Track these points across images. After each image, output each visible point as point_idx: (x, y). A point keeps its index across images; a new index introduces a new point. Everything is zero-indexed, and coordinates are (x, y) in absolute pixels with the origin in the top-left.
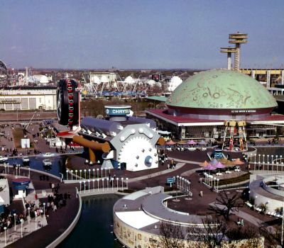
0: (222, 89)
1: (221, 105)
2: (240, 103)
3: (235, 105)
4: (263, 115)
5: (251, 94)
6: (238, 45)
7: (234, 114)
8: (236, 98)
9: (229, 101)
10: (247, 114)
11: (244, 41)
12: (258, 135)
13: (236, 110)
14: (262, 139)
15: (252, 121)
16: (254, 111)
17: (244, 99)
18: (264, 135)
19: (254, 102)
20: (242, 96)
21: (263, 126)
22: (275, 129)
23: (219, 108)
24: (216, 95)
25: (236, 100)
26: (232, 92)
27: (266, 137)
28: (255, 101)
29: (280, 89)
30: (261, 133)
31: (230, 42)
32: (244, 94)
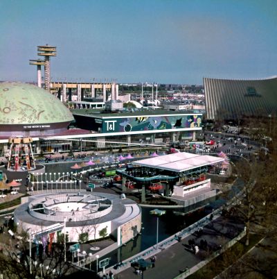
0: (13, 103)
1: (13, 120)
2: (33, 117)
3: (28, 120)
4: (59, 130)
5: (44, 108)
6: (47, 57)
7: (28, 130)
8: (29, 113)
9: (21, 116)
10: (42, 130)
11: (53, 53)
12: (53, 151)
13: (29, 125)
14: (57, 155)
15: (45, 136)
16: (49, 126)
17: (37, 113)
18: (60, 151)
19: (48, 117)
20: (35, 111)
21: (58, 141)
22: (71, 144)
23: (10, 123)
24: (6, 110)
25: (28, 115)
26: (24, 107)
27: (61, 153)
28: (49, 115)
29: (88, 103)
30: (56, 149)
31: (39, 54)
32: (37, 108)
